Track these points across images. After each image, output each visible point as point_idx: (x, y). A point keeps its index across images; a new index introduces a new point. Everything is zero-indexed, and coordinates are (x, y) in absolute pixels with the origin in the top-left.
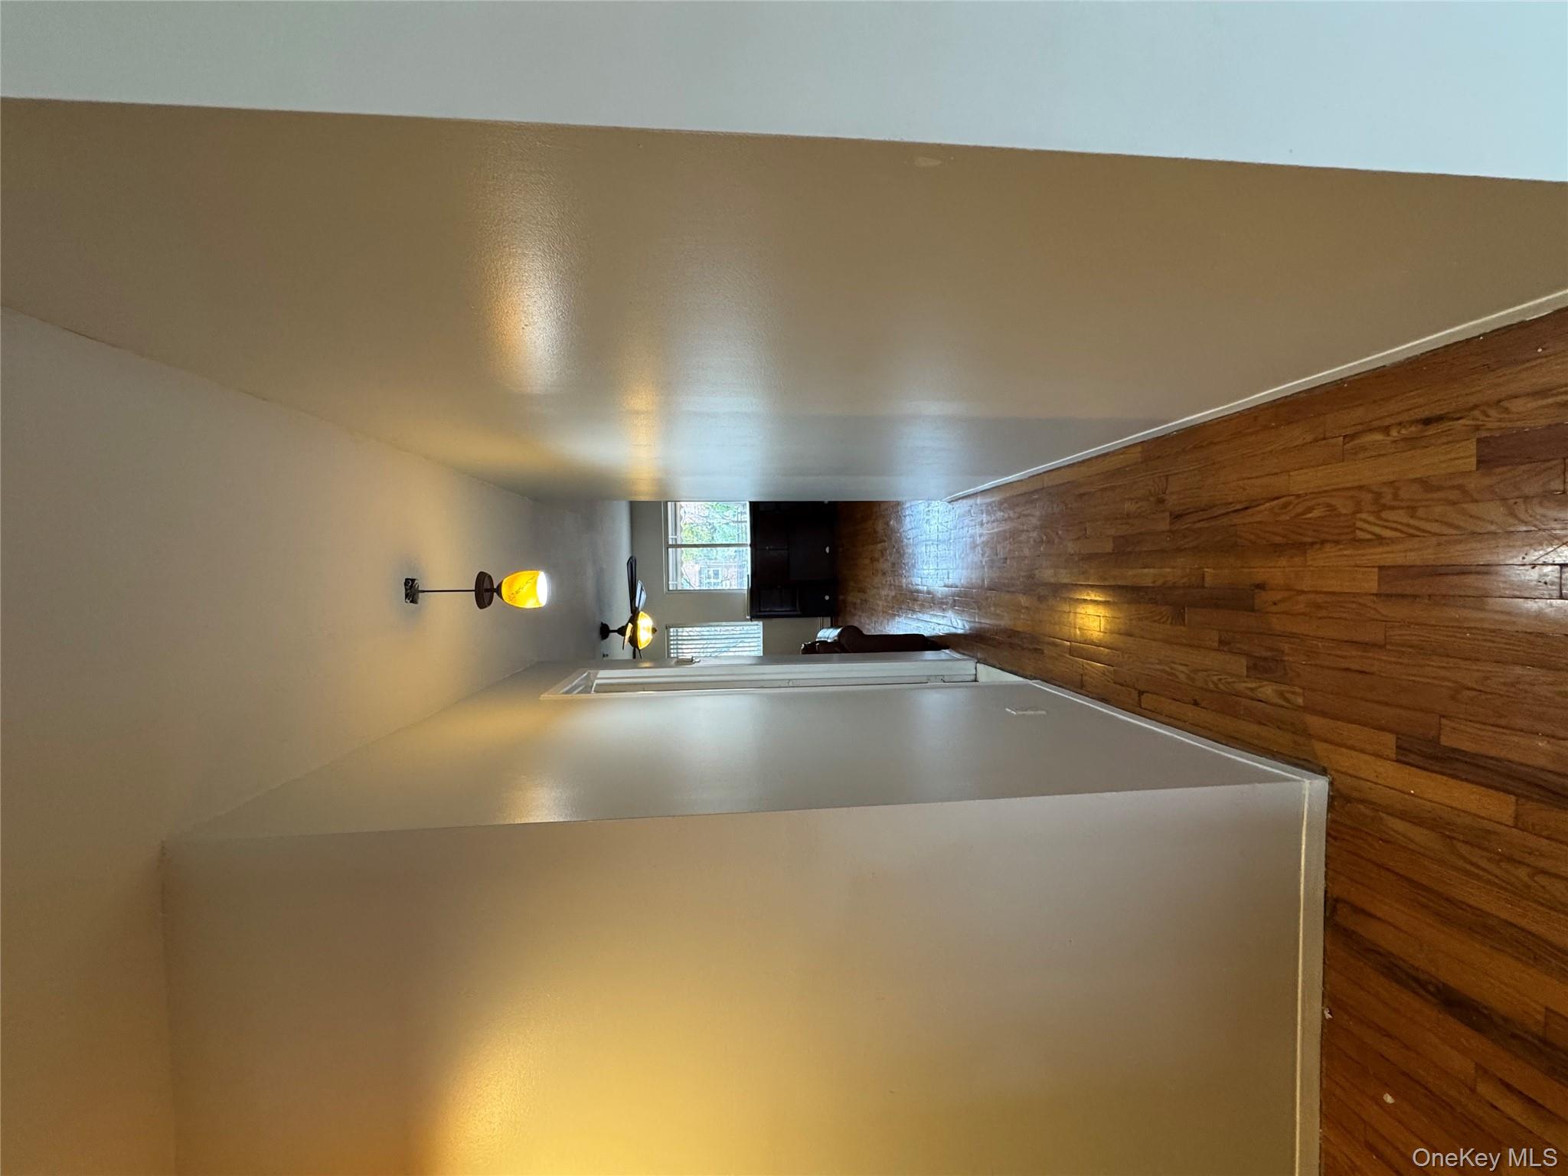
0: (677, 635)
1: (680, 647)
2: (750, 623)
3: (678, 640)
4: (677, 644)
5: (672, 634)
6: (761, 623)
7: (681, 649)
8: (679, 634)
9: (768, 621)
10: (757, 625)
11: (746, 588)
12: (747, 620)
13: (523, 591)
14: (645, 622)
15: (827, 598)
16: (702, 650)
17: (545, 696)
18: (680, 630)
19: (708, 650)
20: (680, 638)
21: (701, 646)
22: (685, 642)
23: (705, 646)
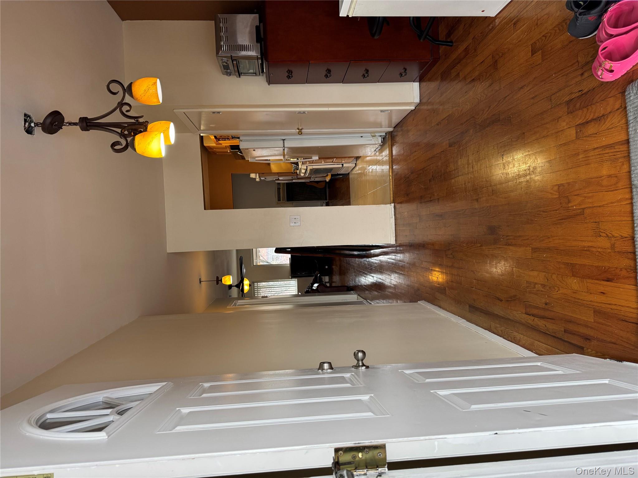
0: (258, 286)
1: (259, 291)
2: (291, 279)
3: (258, 288)
4: (258, 290)
5: (255, 286)
6: (296, 280)
7: (260, 292)
8: (259, 285)
9: (299, 278)
10: (295, 280)
11: (289, 263)
12: (290, 278)
13: (227, 281)
14: (246, 282)
15: (327, 267)
16: (269, 293)
17: (228, 307)
18: (259, 283)
19: (273, 293)
20: (259, 287)
21: (268, 291)
22: (261, 289)
23: (270, 291)
